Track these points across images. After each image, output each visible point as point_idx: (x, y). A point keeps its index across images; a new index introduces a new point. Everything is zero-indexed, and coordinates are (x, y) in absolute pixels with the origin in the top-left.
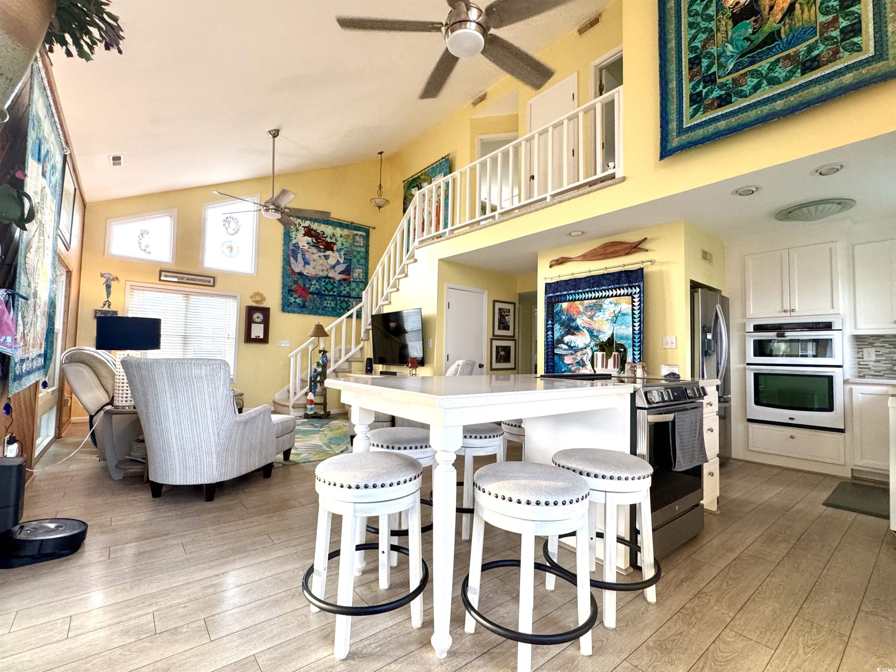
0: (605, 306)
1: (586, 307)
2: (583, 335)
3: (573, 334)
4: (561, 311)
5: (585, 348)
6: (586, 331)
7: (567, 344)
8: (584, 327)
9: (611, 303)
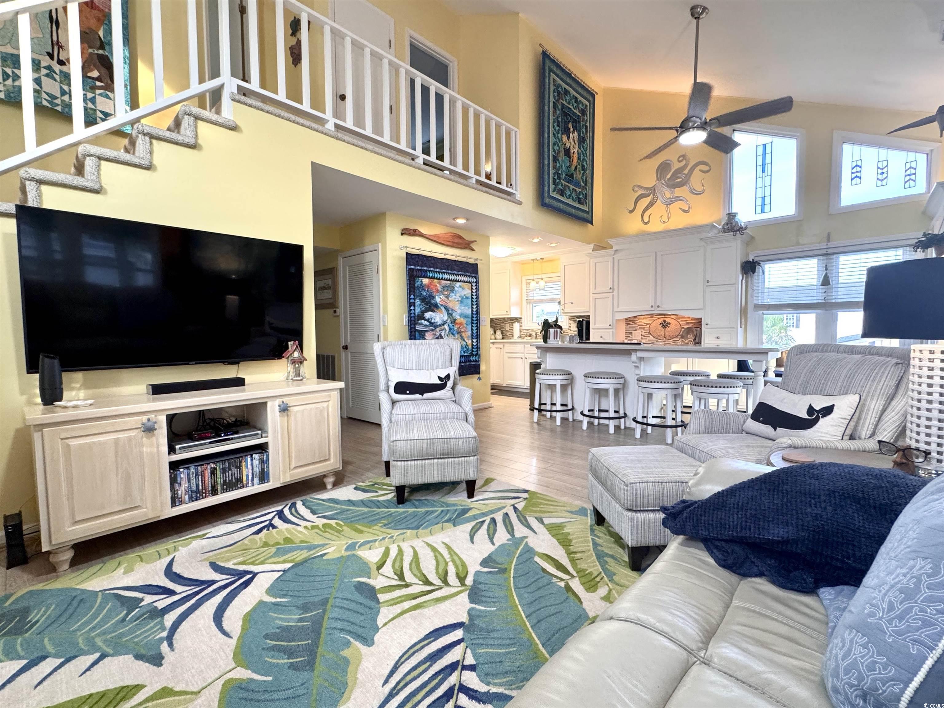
0: (456, 289)
1: (443, 287)
2: (441, 312)
3: (433, 311)
4: (422, 286)
5: (443, 325)
6: (443, 309)
7: (428, 320)
8: (442, 305)
9: (460, 287)
